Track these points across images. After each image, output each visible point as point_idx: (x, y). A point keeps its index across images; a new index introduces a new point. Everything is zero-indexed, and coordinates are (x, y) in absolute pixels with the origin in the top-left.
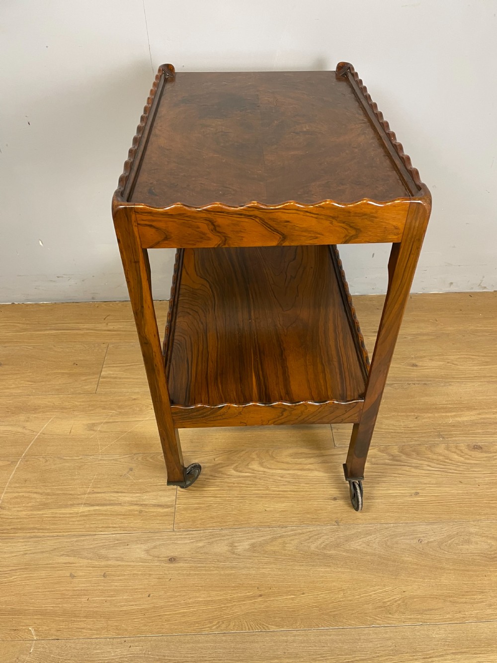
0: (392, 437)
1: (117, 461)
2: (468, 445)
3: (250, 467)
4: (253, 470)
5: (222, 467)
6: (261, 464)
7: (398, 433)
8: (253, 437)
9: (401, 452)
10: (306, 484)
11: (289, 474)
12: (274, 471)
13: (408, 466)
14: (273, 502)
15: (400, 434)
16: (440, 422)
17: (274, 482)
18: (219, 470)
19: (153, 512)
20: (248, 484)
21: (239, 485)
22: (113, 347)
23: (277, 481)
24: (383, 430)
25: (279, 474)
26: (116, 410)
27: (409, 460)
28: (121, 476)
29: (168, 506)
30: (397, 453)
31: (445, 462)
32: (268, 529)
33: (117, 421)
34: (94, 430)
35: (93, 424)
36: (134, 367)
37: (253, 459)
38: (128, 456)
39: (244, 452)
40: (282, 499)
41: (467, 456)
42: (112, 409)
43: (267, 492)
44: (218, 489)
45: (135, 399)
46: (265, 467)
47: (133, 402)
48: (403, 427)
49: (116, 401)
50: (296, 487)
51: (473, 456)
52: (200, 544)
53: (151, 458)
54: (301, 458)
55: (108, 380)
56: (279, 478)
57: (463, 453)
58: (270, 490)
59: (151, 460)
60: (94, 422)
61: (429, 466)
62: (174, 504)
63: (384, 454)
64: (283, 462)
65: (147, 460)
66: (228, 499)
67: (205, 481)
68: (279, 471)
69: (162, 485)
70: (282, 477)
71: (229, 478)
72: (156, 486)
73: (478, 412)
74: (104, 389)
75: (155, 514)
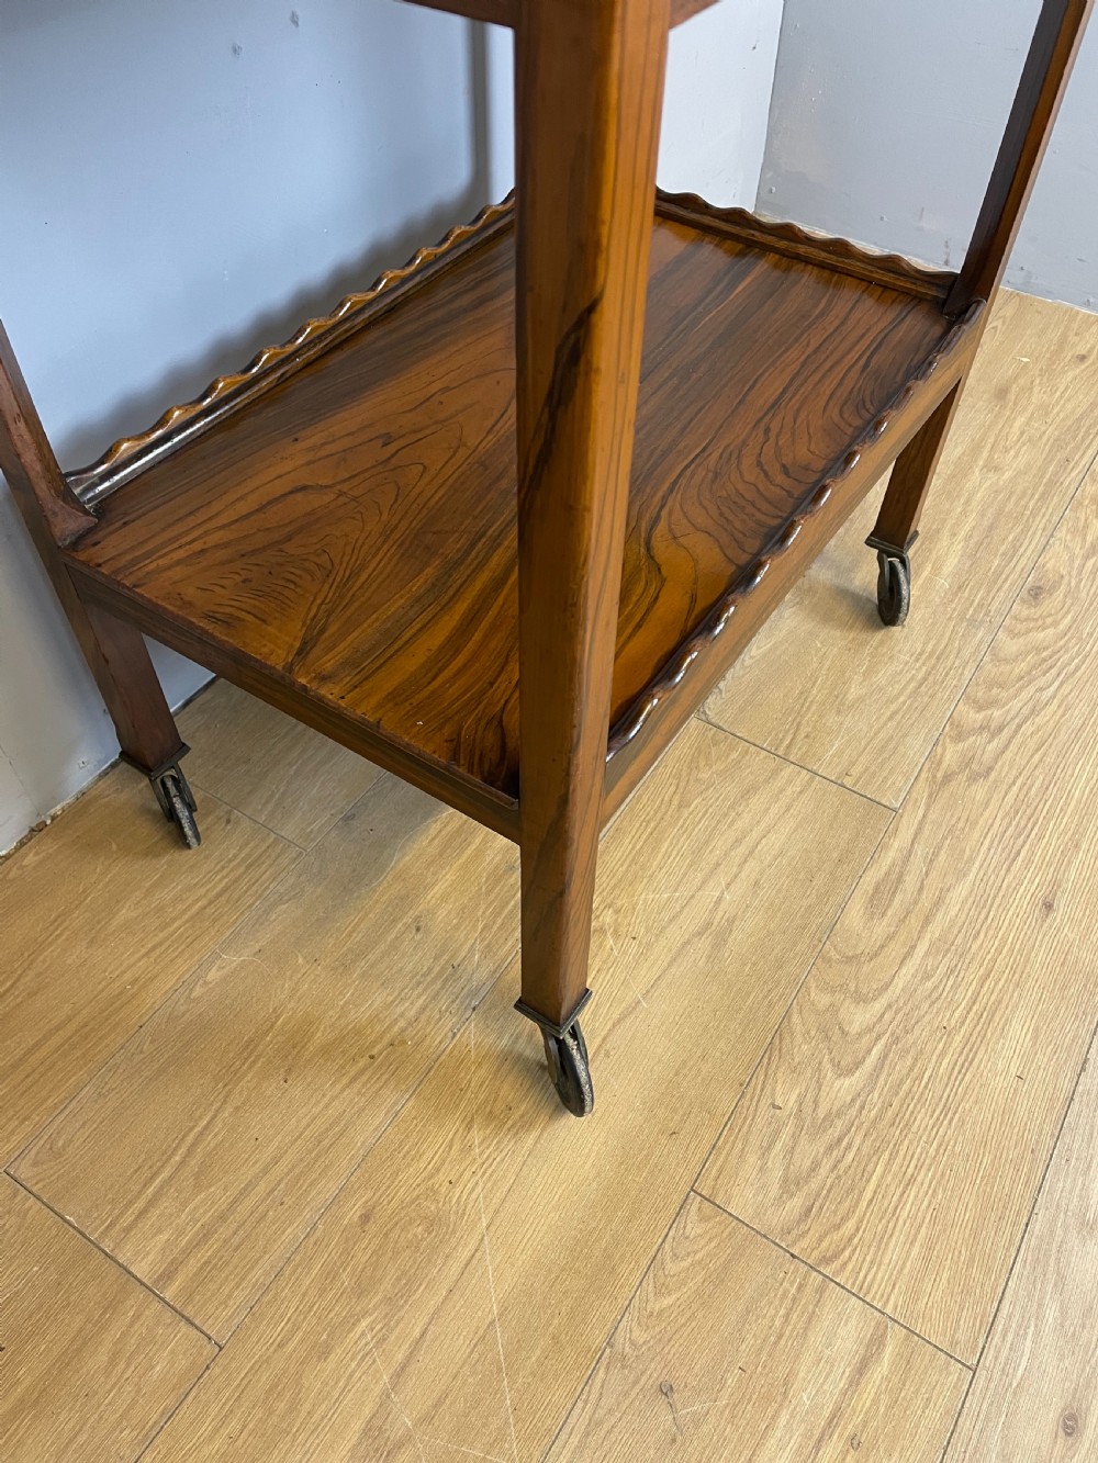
0: (932, 697)
1: (599, 1423)
2: (1023, 601)
3: (854, 1029)
4: (870, 1030)
5: (816, 1103)
6: (861, 999)
7: (924, 680)
8: (754, 964)
9: (980, 709)
10: (975, 937)
11: (927, 954)
12: (899, 983)
13: (1025, 721)
14: (997, 1043)
15: (931, 679)
16: (937, 600)
17: (934, 1003)
18: (821, 1113)
19: (876, 1401)
20: (911, 1069)
21: (902, 1093)
22: (35, 1164)
23: (935, 995)
24: (902, 699)
25: (914, 976)
26: (366, 1313)
27: (1009, 711)
28: (674, 1441)
29: (876, 1342)
30: (980, 716)
31: (1044, 660)
32: (1075, 1106)
33: (417, 1333)
34: (400, 1445)
35: (366, 1432)
36: (210, 1141)
37: (833, 1008)
38: (601, 1374)
39: (795, 1018)
40: (997, 1019)
41: (1049, 620)
42: (350, 1322)
43: (958, 1038)
44: (886, 1156)
45: (366, 1218)
46: (875, 999)
47: (372, 1227)
48: (917, 660)
49: (322, 1291)
50: (975, 965)
51: (1053, 612)
52: (1051, 1314)
53: (658, 1294)
54: (891, 900)
55: (193, 1264)
56: (929, 984)
57: (1037, 620)
58: (957, 1029)
59: (666, 1302)
60: (357, 1426)
61: (1041, 689)
62: (876, 1313)
63: (972, 739)
64: (882, 947)
65: (662, 1311)
66: (932, 1151)
67: (839, 1177)
68: (904, 970)
69: (787, 1316)
70: (927, 977)
71: (862, 1107)
72: (780, 1337)
73: (946, 533)
74: (225, 1303)
75: (885, 1399)
